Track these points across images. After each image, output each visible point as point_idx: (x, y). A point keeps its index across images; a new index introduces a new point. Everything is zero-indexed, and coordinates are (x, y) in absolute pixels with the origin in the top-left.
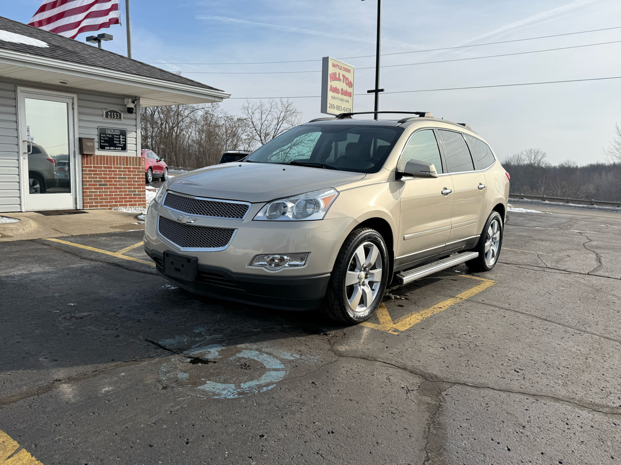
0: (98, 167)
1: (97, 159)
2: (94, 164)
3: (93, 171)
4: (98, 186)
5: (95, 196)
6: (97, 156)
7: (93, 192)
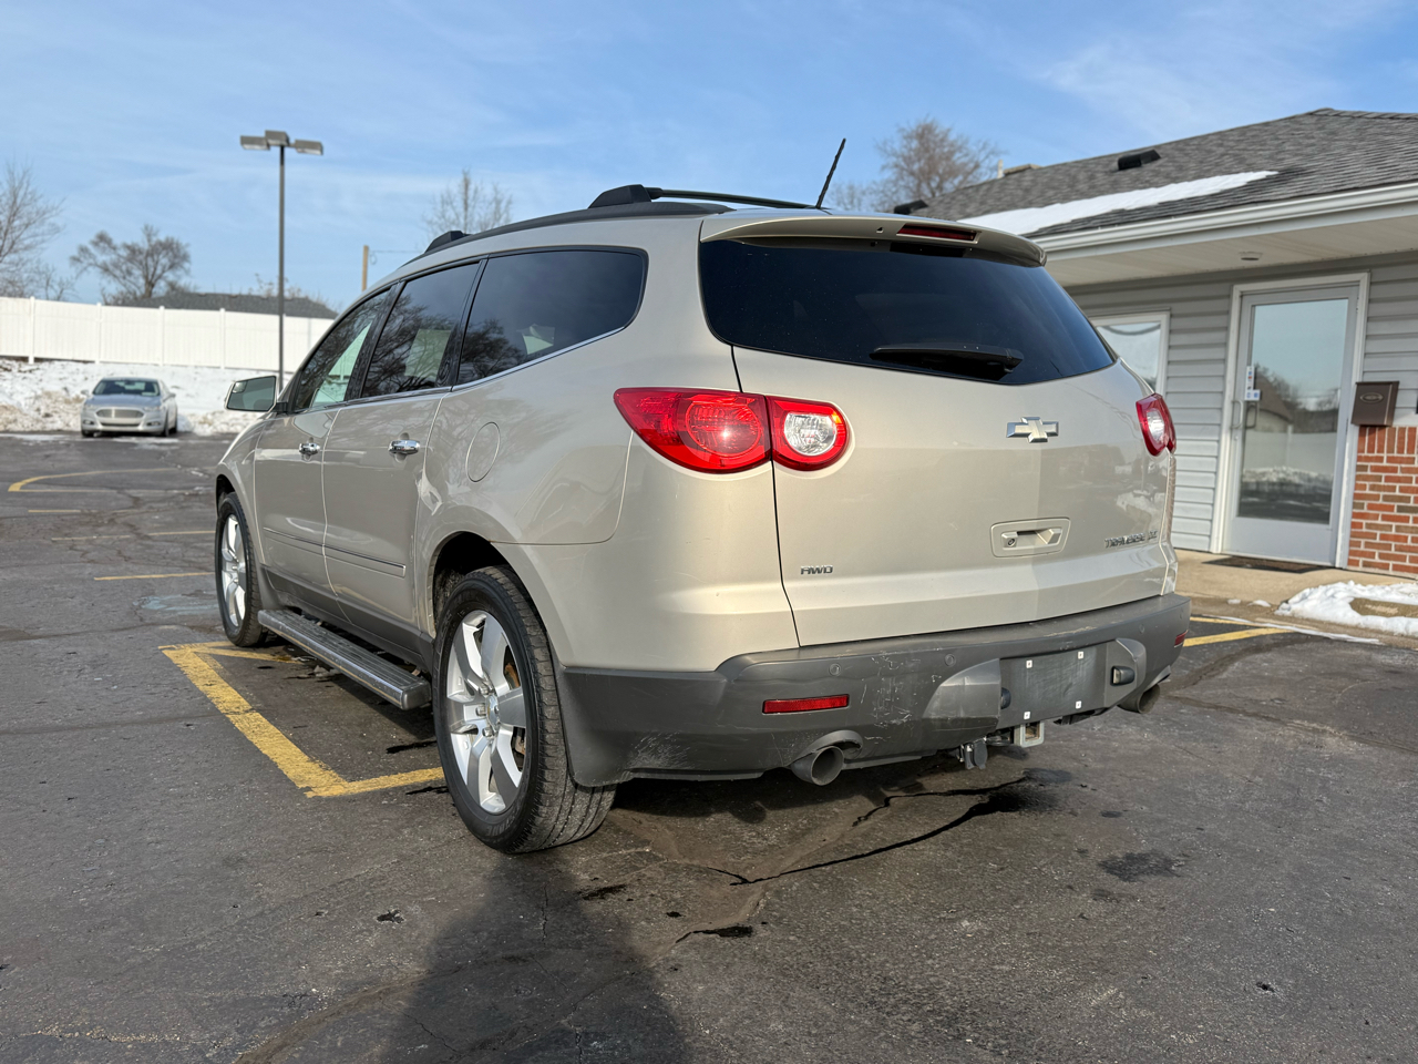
0: (1401, 461)
1: (1401, 438)
2: (1390, 450)
3: (1385, 469)
4: (1395, 513)
5: (1383, 537)
6: (1402, 430)
7: (1378, 527)
